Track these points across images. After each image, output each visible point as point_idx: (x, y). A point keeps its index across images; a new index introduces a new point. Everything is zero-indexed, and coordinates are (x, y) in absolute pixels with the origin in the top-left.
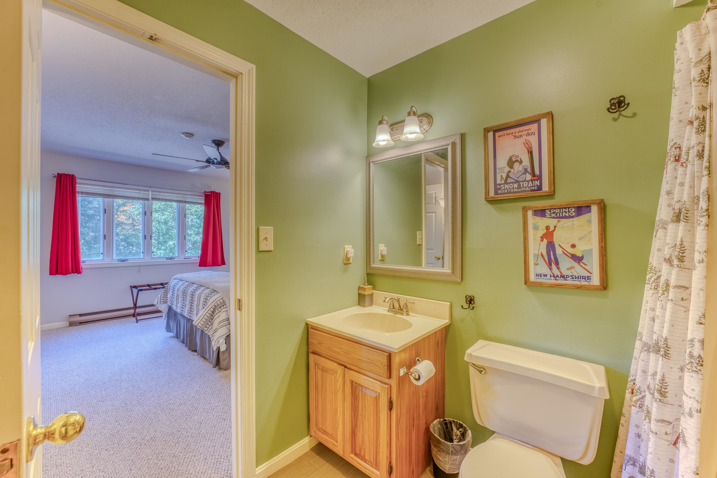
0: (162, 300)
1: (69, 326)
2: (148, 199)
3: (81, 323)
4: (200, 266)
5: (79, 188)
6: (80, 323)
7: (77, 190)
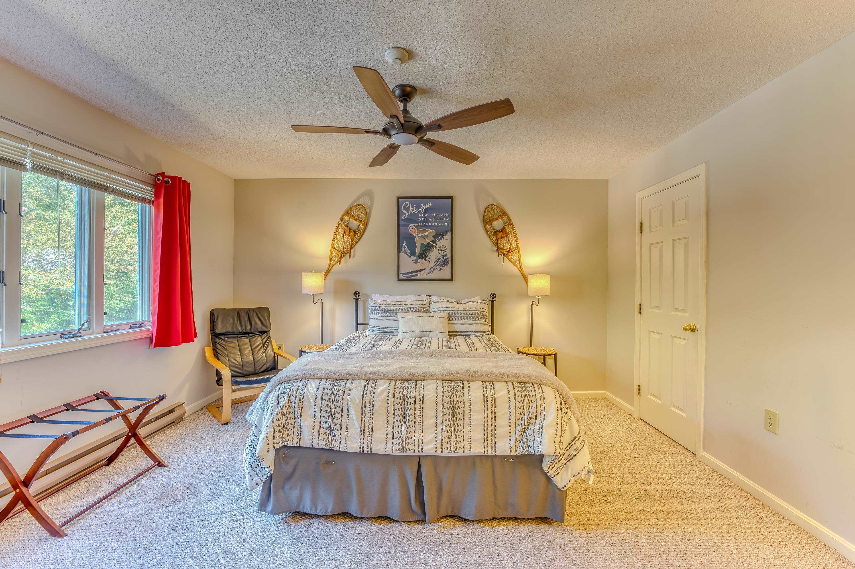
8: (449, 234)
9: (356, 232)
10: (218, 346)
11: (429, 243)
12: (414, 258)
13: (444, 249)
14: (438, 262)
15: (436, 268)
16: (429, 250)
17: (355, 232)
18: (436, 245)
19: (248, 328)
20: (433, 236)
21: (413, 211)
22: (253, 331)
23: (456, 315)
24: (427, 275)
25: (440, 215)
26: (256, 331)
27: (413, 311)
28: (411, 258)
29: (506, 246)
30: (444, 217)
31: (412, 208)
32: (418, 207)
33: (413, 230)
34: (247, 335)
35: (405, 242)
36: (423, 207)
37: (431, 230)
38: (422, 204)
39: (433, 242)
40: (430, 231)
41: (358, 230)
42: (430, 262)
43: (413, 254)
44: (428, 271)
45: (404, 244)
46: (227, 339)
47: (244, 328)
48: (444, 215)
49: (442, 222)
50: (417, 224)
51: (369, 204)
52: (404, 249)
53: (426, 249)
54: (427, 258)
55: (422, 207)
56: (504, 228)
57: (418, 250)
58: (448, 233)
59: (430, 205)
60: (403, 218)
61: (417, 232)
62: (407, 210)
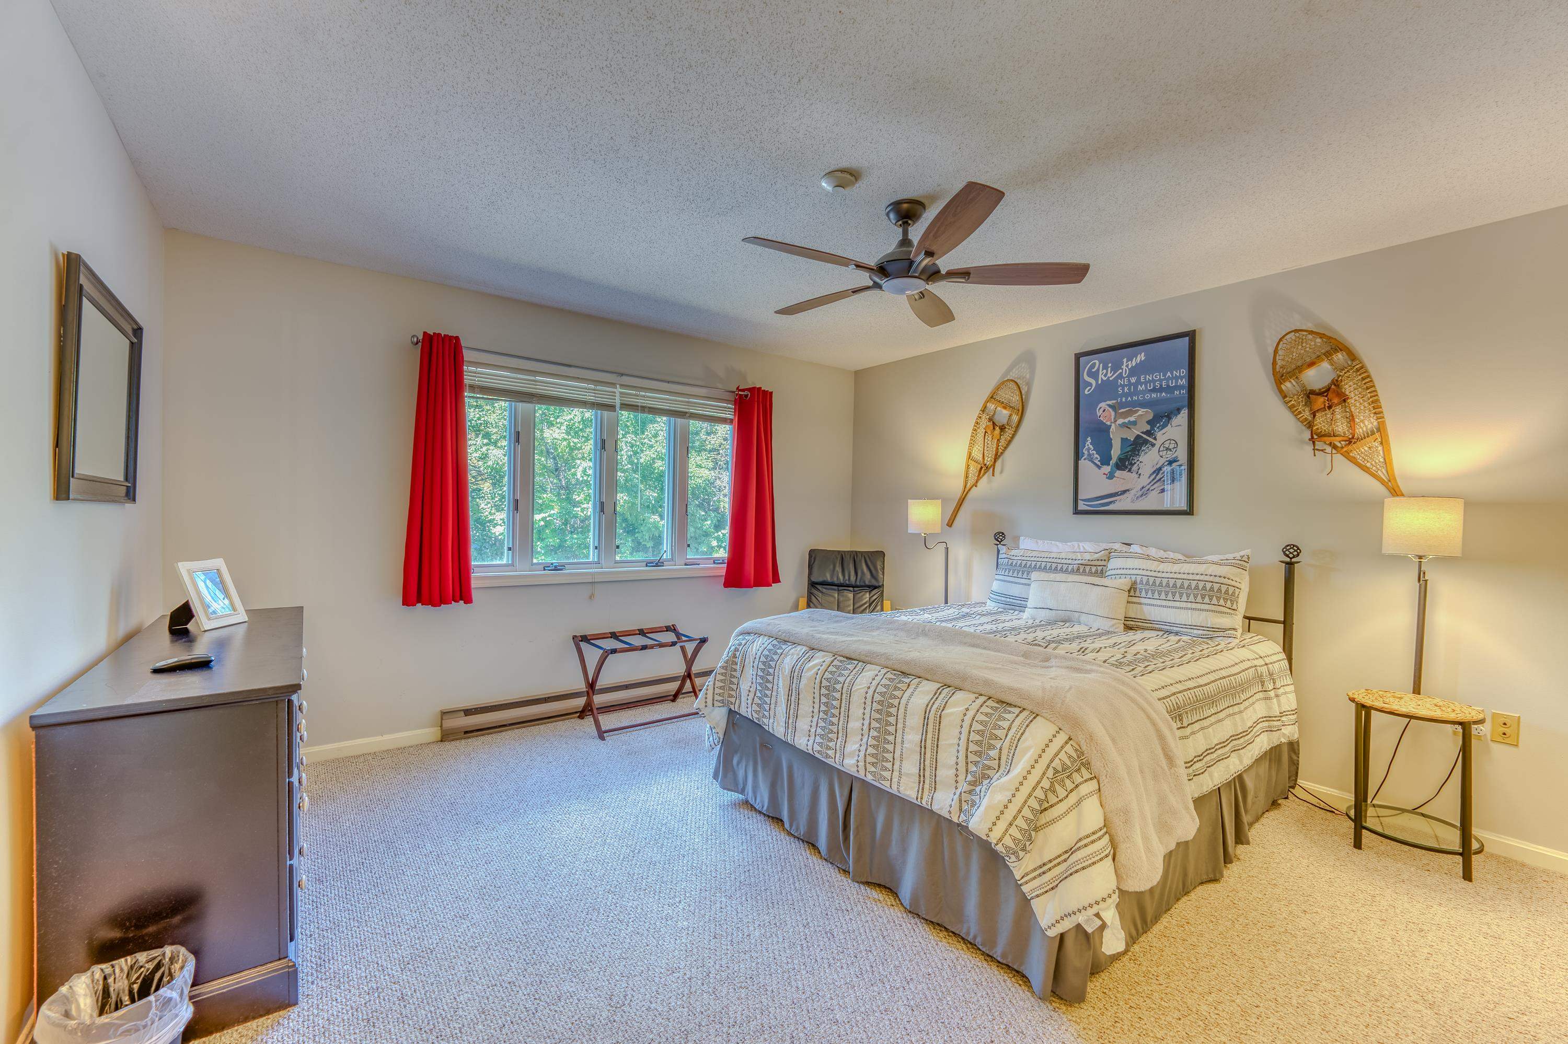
0: (717, 697)
1: (441, 741)
2: (611, 407)
3: (469, 733)
4: (727, 584)
5: (471, 374)
6: (466, 732)
7: (466, 382)
8: (1184, 413)
9: (1005, 428)
10: (813, 598)
11: (1138, 437)
12: (1107, 469)
13: (1172, 446)
14: (1157, 475)
15: (1152, 488)
16: (1139, 451)
17: (1002, 428)
18: (1155, 439)
19: (853, 578)
20: (1148, 422)
21: (1105, 376)
22: (858, 584)
23: (1149, 585)
24: (1133, 501)
25: (1164, 375)
26: (863, 584)
27: (1066, 571)
28: (1102, 469)
29: (1341, 427)
30: (1172, 379)
31: (1105, 371)
32: (1117, 366)
33: (1106, 413)
34: (851, 589)
35: (1089, 439)
36: (1127, 365)
37: (1143, 410)
38: (1125, 360)
39: (1148, 433)
40: (1141, 411)
41: (1008, 425)
42: (1140, 475)
43: (1105, 460)
44: (1135, 495)
45: (1088, 443)
46: (824, 590)
47: (847, 578)
48: (1172, 374)
49: (1169, 389)
50: (1114, 402)
51: (1028, 376)
52: (1088, 452)
53: (1133, 450)
54: (1135, 468)
55: (1125, 366)
56: (1336, 383)
57: (1116, 452)
58: (1182, 412)
59: (1141, 357)
60: (1086, 393)
61: (1113, 417)
62: (1094, 375)
